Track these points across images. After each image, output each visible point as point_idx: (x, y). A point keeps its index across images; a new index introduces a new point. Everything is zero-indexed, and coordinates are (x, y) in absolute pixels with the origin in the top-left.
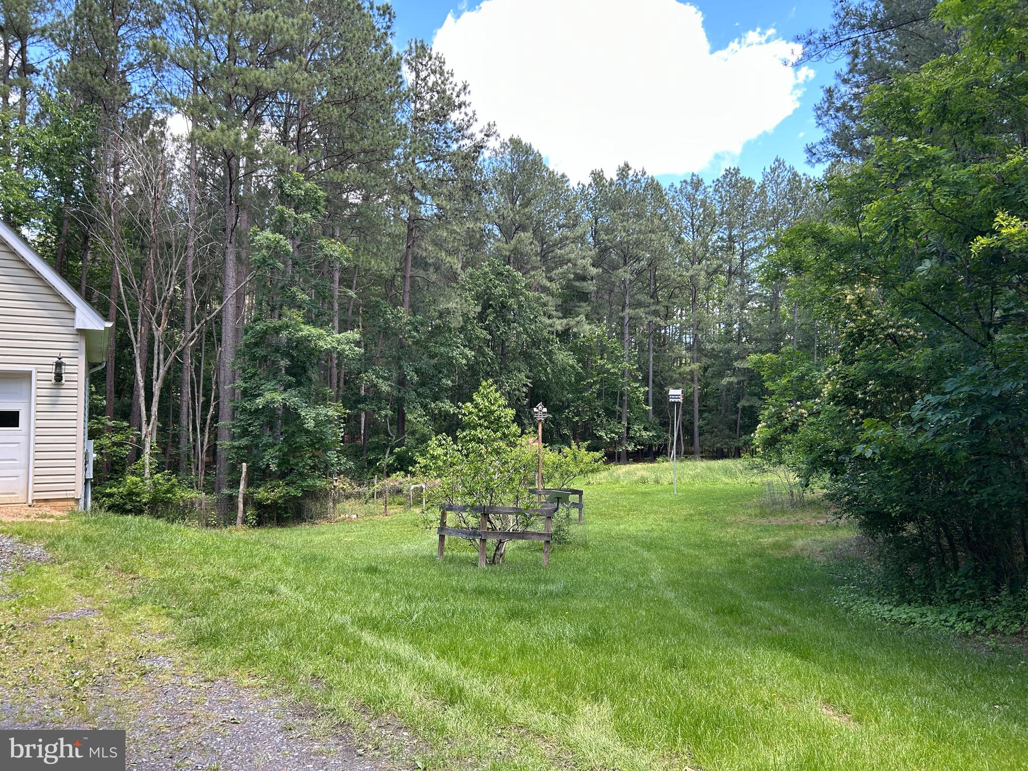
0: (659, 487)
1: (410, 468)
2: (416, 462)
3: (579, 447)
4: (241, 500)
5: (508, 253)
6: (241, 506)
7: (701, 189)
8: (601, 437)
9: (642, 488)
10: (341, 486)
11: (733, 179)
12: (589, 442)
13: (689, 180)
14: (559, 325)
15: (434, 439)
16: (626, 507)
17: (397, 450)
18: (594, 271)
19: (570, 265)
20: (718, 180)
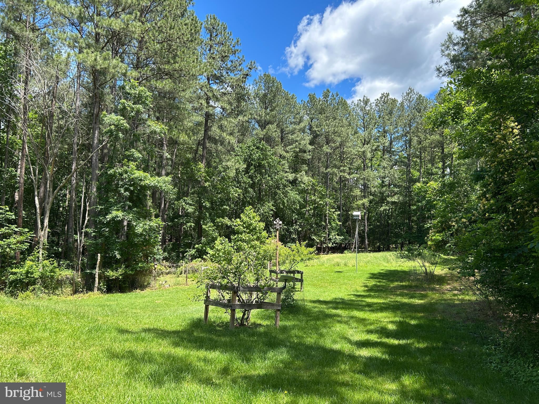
0: (347, 268)
1: (204, 257)
2: (208, 253)
3: (301, 244)
4: (97, 276)
5: (262, 137)
6: (97, 280)
7: (369, 104)
8: (314, 239)
9: (338, 269)
10: (159, 267)
11: (386, 99)
12: (307, 242)
13: (362, 100)
14: (291, 177)
15: (218, 240)
16: (328, 280)
17: (197, 246)
18: (310, 147)
19: (297, 143)
20: (377, 99)
